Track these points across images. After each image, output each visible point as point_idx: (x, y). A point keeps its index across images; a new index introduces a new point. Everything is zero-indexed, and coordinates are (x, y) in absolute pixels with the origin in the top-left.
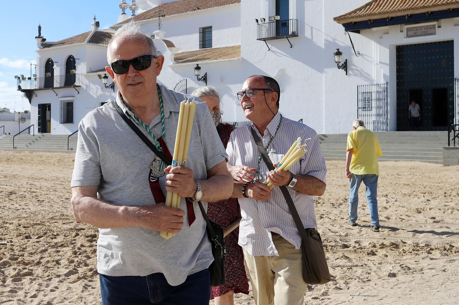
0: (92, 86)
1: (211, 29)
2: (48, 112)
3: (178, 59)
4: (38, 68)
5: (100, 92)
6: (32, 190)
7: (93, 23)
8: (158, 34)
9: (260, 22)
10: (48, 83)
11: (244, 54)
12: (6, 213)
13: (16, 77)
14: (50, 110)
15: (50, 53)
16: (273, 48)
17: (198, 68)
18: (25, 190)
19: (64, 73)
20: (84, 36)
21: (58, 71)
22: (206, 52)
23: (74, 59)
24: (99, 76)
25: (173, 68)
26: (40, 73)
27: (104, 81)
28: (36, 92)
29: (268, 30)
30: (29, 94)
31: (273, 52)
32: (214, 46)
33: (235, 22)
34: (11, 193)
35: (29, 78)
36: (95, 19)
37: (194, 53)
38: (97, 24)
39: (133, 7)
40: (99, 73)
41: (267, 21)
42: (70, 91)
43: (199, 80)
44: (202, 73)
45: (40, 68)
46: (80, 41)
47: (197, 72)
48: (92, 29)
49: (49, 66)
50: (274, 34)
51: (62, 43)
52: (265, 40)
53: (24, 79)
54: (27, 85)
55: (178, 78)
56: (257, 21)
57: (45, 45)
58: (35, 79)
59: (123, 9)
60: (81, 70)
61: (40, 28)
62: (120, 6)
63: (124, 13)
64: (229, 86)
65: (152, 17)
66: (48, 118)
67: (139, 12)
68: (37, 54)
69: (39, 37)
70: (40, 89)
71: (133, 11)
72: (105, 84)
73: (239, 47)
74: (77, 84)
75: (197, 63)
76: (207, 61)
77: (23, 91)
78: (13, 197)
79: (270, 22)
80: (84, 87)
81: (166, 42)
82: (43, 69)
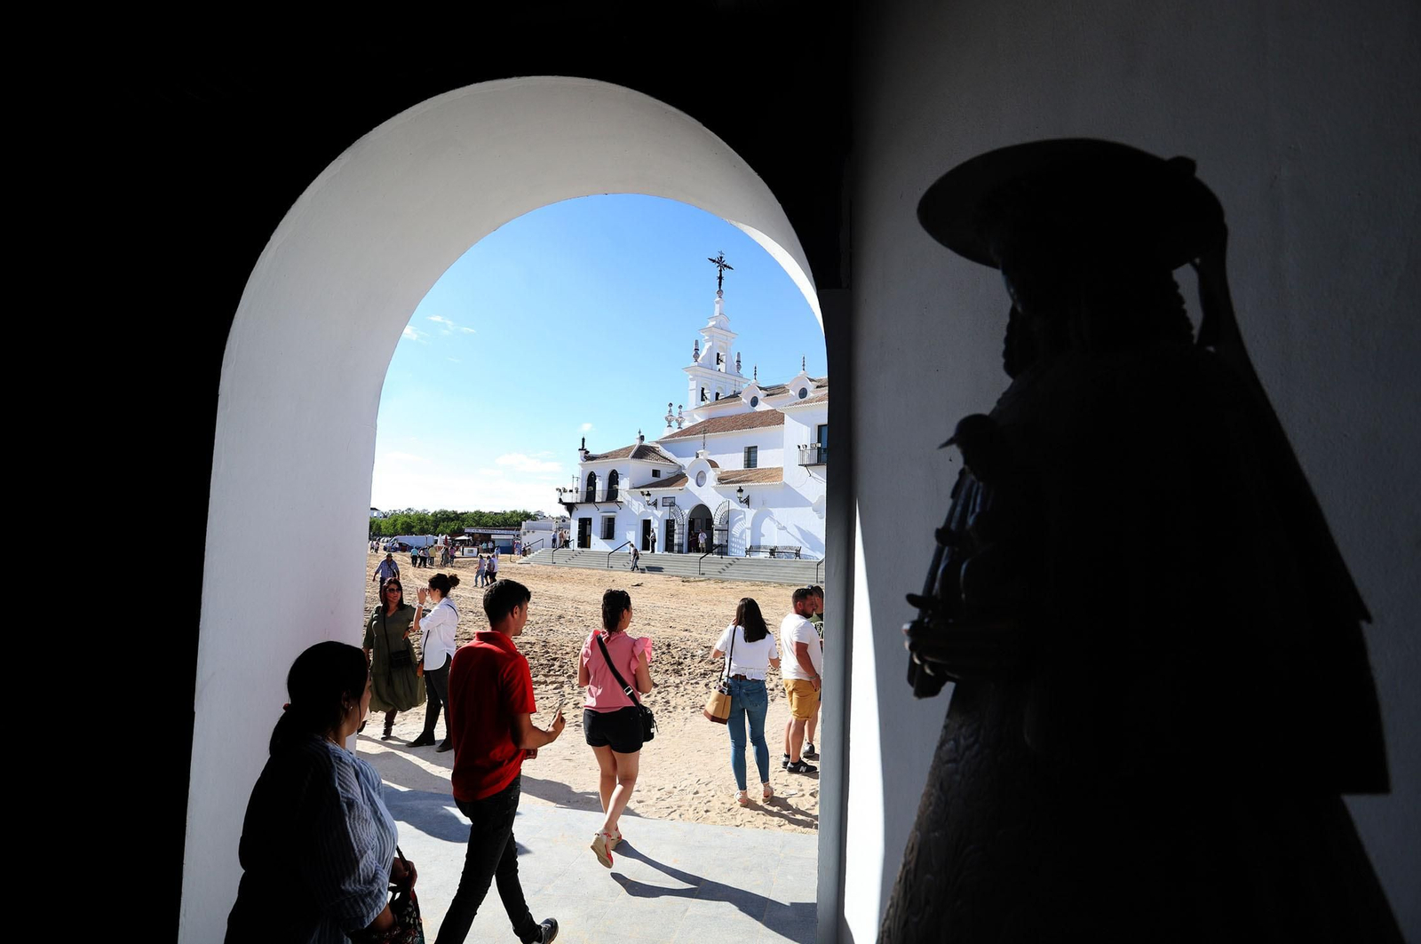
0: (634, 502)
1: (756, 452)
2: (588, 526)
3: (721, 480)
4: (580, 480)
5: (642, 509)
6: (578, 615)
7: (638, 436)
8: (702, 454)
9: (802, 448)
10: (590, 497)
11: (786, 478)
12: (561, 637)
13: (557, 489)
14: (590, 524)
15: (593, 466)
16: (814, 474)
17: (740, 490)
18: (571, 614)
19: (606, 488)
20: (627, 449)
21: (601, 486)
22: (751, 473)
23: (617, 474)
24: (642, 492)
25: (716, 488)
26: (581, 485)
27: (647, 498)
28: (577, 506)
29: (810, 456)
30: (570, 507)
31: (815, 478)
32: (758, 467)
33: (778, 444)
34: (560, 617)
35: (571, 491)
36: (640, 432)
37: (738, 473)
38: (642, 438)
39: (680, 420)
40: (642, 490)
41: (809, 447)
42: (612, 506)
43: (741, 502)
44: (744, 496)
45: (582, 481)
46: (624, 456)
47: (739, 495)
48: (637, 443)
49: (591, 479)
50: (815, 460)
51: (606, 456)
52: (806, 466)
53: (565, 491)
54: (568, 498)
55: (721, 499)
56: (799, 447)
57: (589, 457)
58: (577, 492)
59: (669, 422)
60: (624, 485)
61: (583, 440)
62: (666, 418)
63: (670, 426)
64: (771, 509)
65: (697, 434)
66: (588, 533)
67: (686, 425)
68: (580, 467)
69: (582, 449)
70: (581, 503)
71: (680, 424)
72: (648, 502)
73: (780, 469)
74: (619, 499)
75: (740, 485)
76: (750, 484)
77: (564, 504)
78: (562, 620)
79: (812, 448)
80: (626, 503)
81: (709, 461)
82: (585, 483)
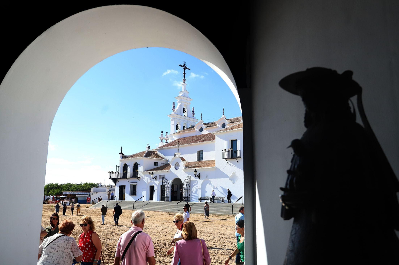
0: (146, 178)
1: (203, 152)
2: (124, 190)
3: (186, 166)
4: (120, 168)
5: (149, 181)
6: (121, 231)
7: (147, 147)
8: (177, 154)
9: (224, 151)
10: (125, 176)
11: (217, 165)
12: (113, 241)
13: (109, 172)
14: (125, 188)
15: (126, 161)
16: (229, 163)
17: (196, 171)
18: (117, 231)
19: (132, 171)
20: (142, 153)
21: (130, 170)
22: (200, 163)
23: (138, 165)
24: (149, 173)
25: (184, 170)
26: (120, 170)
27: (152, 176)
28: (118, 180)
29: (228, 154)
30: (115, 180)
31: (230, 165)
32: (204, 160)
33: (213, 149)
34: (112, 232)
35: (115, 173)
36: (148, 145)
37: (194, 163)
38: (149, 147)
39: (167, 139)
40: (149, 172)
41: (227, 150)
42: (135, 180)
43: (196, 176)
44: (197, 174)
45: (121, 168)
46: (141, 156)
47: (195, 173)
48: (147, 150)
49: (125, 167)
50: (230, 156)
51: (132, 156)
52: (226, 159)
53: (113, 173)
54: (114, 176)
55: (187, 175)
56: (222, 150)
57: (124, 157)
58: (118, 173)
59: (162, 140)
60: (141, 169)
61: (121, 149)
62: (160, 138)
63: (162, 142)
64: (210, 179)
65: (175, 145)
66: (124, 193)
67: (169, 141)
68: (120, 161)
69: (121, 153)
70: (120, 178)
71: (166, 141)
72: (152, 177)
73: (214, 161)
74: (138, 176)
75: (195, 168)
76: (200, 168)
77: (112, 179)
78: (113, 234)
79: (228, 151)
80: (141, 178)
81: (181, 158)
82: (122, 169)
